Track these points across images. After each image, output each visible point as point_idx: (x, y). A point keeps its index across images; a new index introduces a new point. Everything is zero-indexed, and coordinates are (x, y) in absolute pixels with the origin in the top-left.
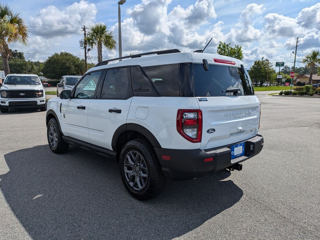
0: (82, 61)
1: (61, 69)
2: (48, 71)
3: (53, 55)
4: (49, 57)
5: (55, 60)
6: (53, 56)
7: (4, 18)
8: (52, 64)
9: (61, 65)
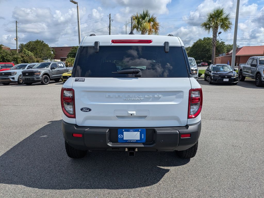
0: (221, 43)
1: (202, 51)
2: (192, 54)
3: (197, 40)
4: (194, 43)
5: (198, 45)
6: (197, 42)
7: (145, 19)
8: (196, 48)
9: (203, 48)
